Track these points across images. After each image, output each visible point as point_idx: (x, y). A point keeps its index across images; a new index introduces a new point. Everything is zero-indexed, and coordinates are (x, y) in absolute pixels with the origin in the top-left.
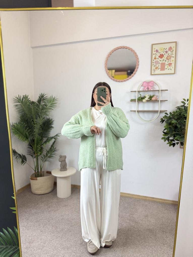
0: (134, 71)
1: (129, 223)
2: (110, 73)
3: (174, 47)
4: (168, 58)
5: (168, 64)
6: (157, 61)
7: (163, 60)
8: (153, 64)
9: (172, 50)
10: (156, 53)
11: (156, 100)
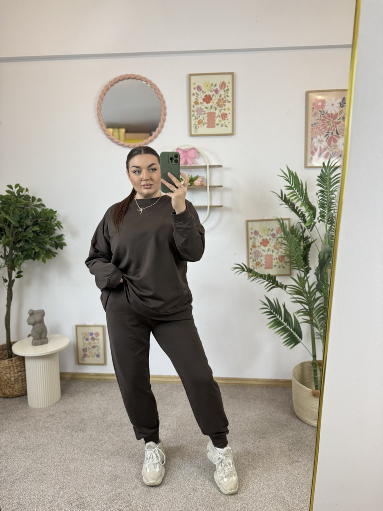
0: (157, 126)
2: (116, 133)
3: (229, 83)
4: (220, 104)
5: (220, 114)
6: (201, 108)
7: (211, 107)
8: (192, 113)
9: (226, 88)
10: (198, 92)
11: (202, 185)
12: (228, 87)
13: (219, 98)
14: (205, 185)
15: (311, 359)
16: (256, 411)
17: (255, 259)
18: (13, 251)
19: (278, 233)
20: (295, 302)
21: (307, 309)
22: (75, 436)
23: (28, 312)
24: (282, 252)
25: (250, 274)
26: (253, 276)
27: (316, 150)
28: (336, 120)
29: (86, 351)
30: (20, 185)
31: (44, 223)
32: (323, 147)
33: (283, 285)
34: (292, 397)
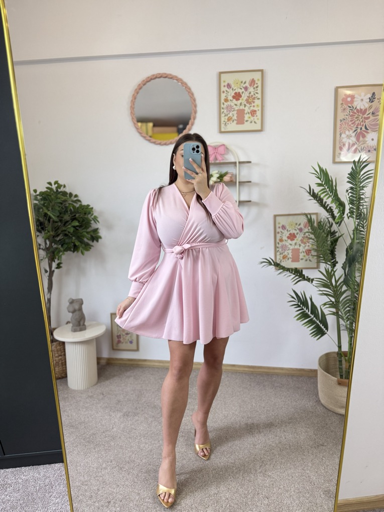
2: (144, 128)
3: (258, 80)
5: (249, 111)
6: (231, 106)
7: (241, 104)
8: (222, 110)
9: (256, 85)
10: (228, 90)
11: (231, 181)
12: (257, 84)
13: (248, 95)
14: (235, 181)
15: (336, 350)
16: (282, 398)
17: (281, 252)
18: (53, 244)
19: (305, 227)
20: (321, 294)
21: (333, 302)
22: (113, 415)
23: (69, 301)
24: (309, 246)
25: (278, 268)
26: (279, 270)
27: (344, 145)
28: (365, 116)
29: (120, 338)
30: (59, 182)
31: (81, 217)
32: (351, 143)
33: (309, 279)
34: (317, 386)
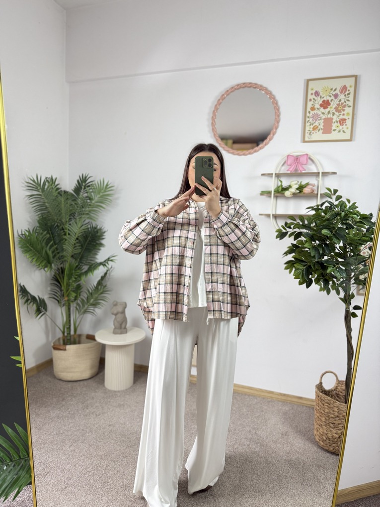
0: (269, 134)
1: (249, 445)
3: (351, 86)
4: (339, 109)
5: (338, 120)
6: (317, 114)
7: (329, 113)
8: (307, 119)
9: (347, 92)
10: (316, 98)
11: (313, 193)
12: (349, 90)
13: (338, 103)
14: (316, 193)
23: (113, 303)
